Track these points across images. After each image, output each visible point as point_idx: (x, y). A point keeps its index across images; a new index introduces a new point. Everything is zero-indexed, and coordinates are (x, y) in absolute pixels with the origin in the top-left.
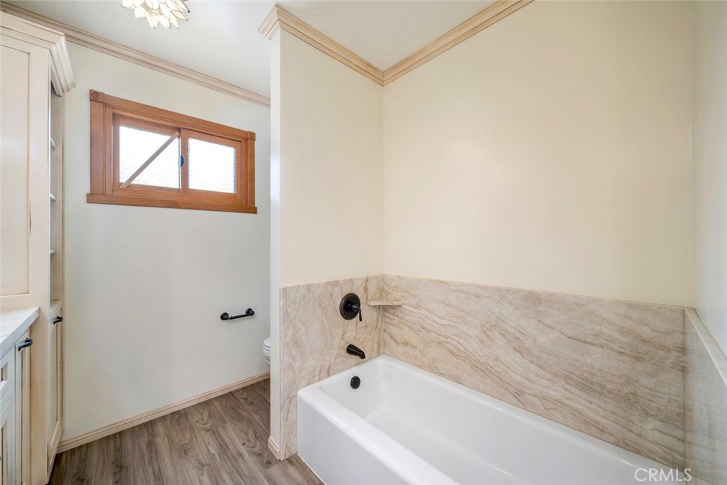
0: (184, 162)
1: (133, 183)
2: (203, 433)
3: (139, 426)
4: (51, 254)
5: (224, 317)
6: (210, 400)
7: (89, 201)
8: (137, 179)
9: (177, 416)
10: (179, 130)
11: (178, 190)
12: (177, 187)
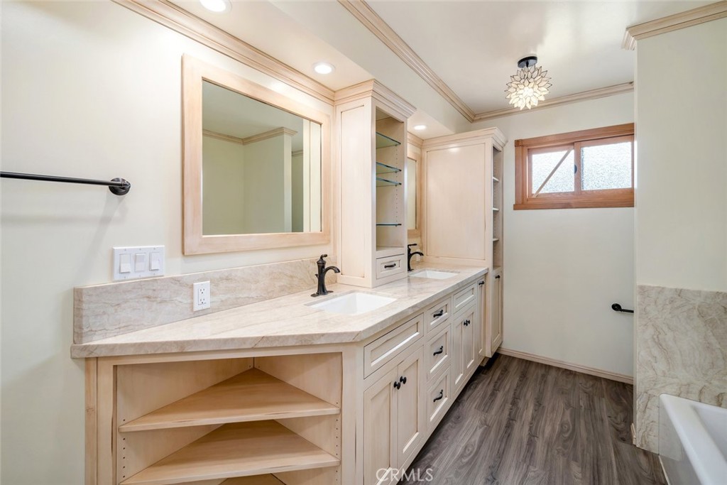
0: (578, 169)
1: (540, 192)
2: (581, 391)
3: (542, 364)
4: (494, 242)
5: (616, 307)
6: (600, 378)
7: (514, 209)
8: (542, 189)
9: (568, 373)
10: (573, 144)
11: (573, 193)
12: (573, 190)
